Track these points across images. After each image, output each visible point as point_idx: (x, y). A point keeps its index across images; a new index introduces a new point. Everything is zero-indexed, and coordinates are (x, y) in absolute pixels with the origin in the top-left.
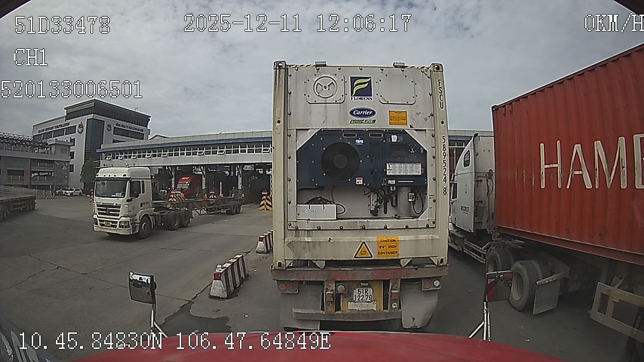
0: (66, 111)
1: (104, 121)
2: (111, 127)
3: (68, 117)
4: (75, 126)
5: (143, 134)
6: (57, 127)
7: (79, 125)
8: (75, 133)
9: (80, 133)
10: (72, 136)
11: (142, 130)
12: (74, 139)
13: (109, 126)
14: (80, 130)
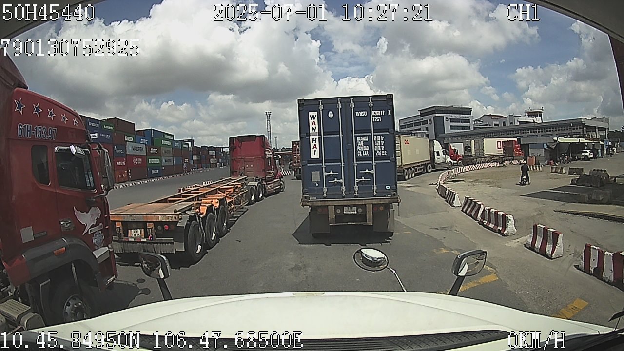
0: (419, 112)
1: (443, 117)
3: (421, 116)
4: (427, 121)
5: (469, 120)
6: (416, 121)
7: (429, 120)
8: (427, 124)
9: (430, 124)
11: (468, 117)
12: (428, 127)
13: (447, 118)
14: (430, 122)
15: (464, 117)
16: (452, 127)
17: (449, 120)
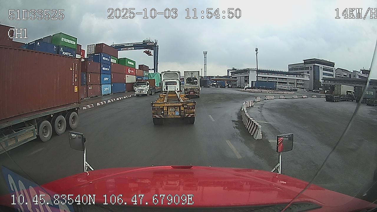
1: (319, 66)
3: (305, 63)
5: (333, 70)
6: (301, 66)
7: (310, 67)
8: (309, 69)
9: (311, 70)
10: (308, 71)
12: (309, 72)
13: (321, 67)
14: (311, 69)
16: (324, 74)
17: (322, 69)
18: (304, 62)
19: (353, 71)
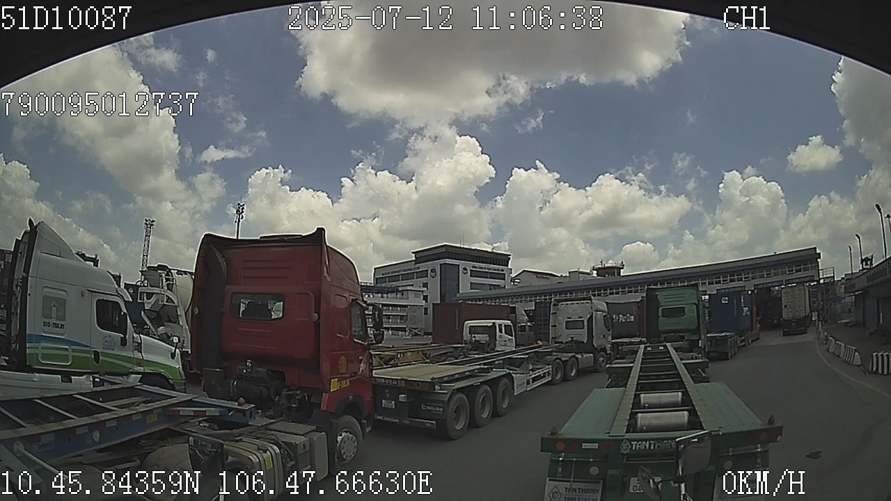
0: (414, 255)
1: (458, 266)
2: (466, 270)
3: (418, 261)
4: (427, 270)
5: (504, 274)
6: (405, 270)
7: (432, 271)
8: (427, 276)
9: (433, 277)
10: (425, 280)
11: (503, 270)
12: (427, 283)
13: (465, 269)
14: (433, 274)
15: (495, 270)
16: (473, 285)
17: (469, 272)
18: (414, 259)
19: (570, 273)
